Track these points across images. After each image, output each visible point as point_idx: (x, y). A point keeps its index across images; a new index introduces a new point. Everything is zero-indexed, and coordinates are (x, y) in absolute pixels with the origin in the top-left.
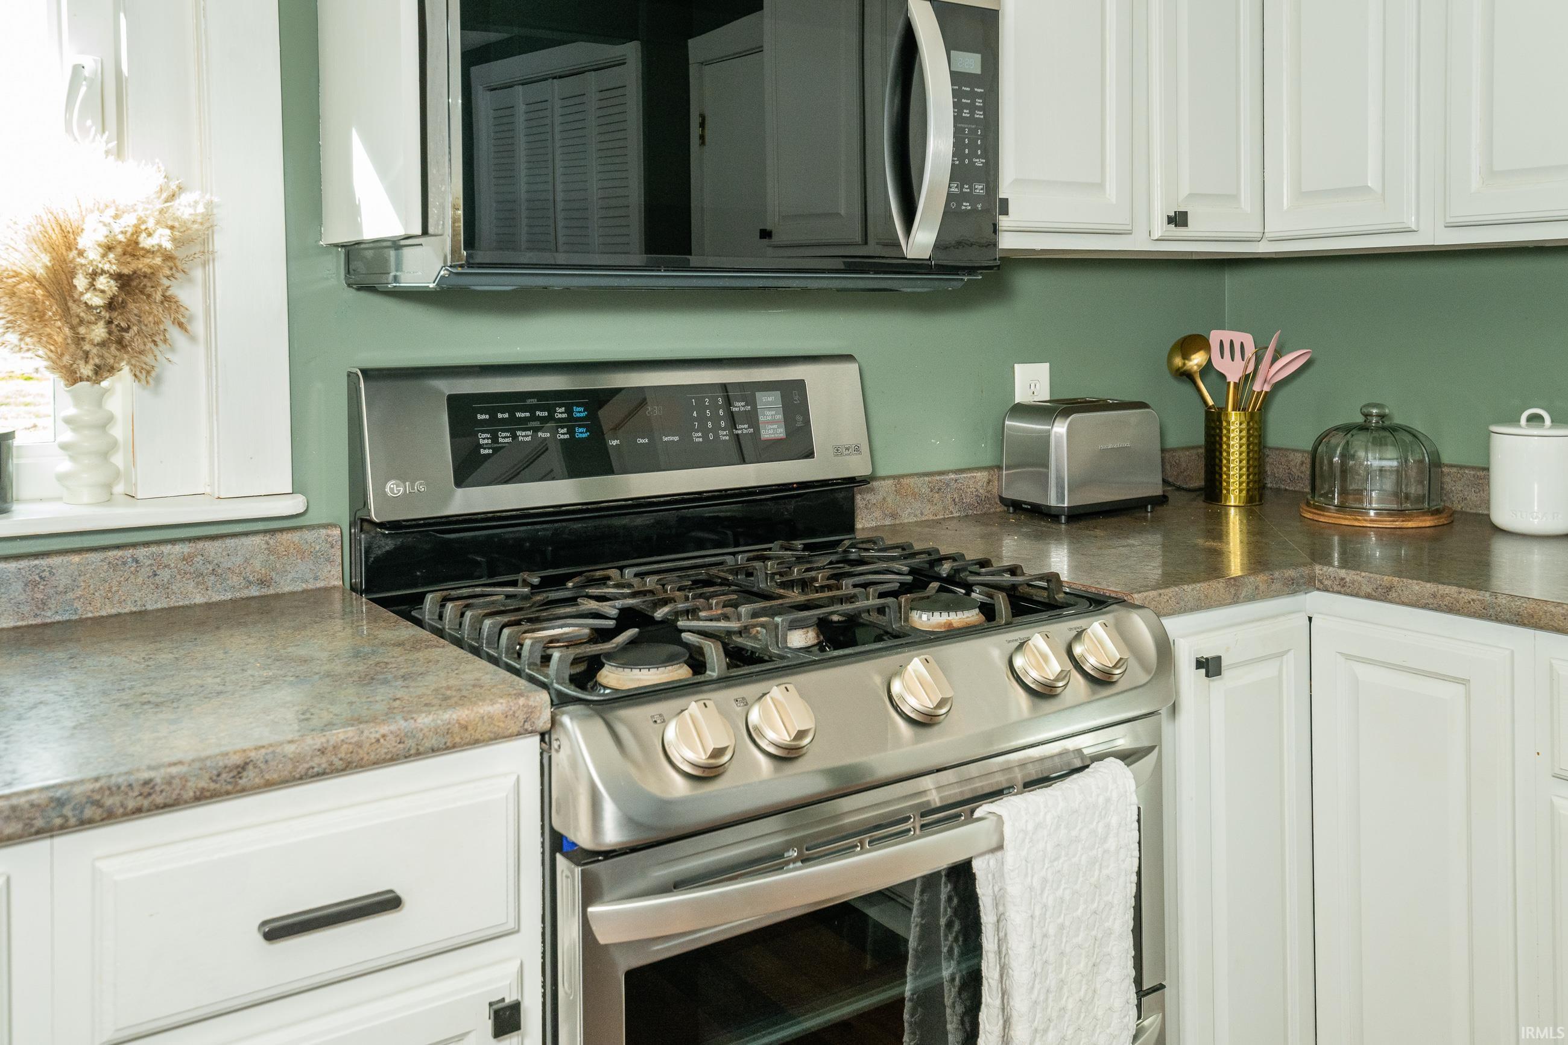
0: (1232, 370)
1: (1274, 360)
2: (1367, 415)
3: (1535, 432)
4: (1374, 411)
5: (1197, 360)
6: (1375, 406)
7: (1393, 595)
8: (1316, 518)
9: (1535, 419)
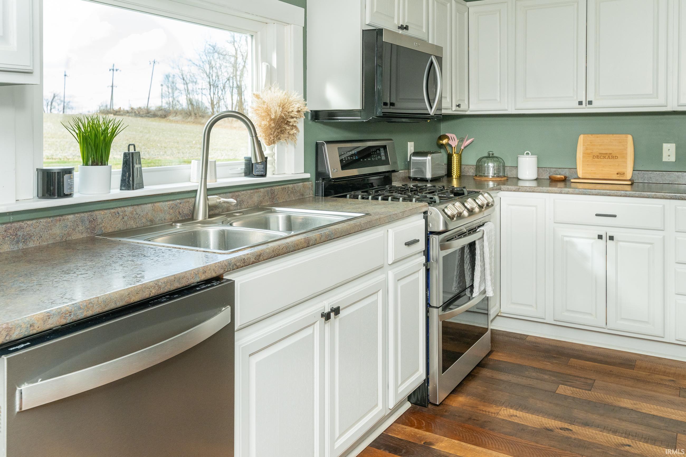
0: (454, 143)
1: (466, 141)
2: (489, 154)
3: (527, 156)
4: (491, 153)
5: (445, 141)
6: (491, 152)
7: (520, 190)
8: (481, 179)
9: (528, 154)
